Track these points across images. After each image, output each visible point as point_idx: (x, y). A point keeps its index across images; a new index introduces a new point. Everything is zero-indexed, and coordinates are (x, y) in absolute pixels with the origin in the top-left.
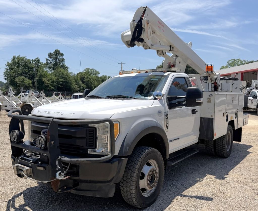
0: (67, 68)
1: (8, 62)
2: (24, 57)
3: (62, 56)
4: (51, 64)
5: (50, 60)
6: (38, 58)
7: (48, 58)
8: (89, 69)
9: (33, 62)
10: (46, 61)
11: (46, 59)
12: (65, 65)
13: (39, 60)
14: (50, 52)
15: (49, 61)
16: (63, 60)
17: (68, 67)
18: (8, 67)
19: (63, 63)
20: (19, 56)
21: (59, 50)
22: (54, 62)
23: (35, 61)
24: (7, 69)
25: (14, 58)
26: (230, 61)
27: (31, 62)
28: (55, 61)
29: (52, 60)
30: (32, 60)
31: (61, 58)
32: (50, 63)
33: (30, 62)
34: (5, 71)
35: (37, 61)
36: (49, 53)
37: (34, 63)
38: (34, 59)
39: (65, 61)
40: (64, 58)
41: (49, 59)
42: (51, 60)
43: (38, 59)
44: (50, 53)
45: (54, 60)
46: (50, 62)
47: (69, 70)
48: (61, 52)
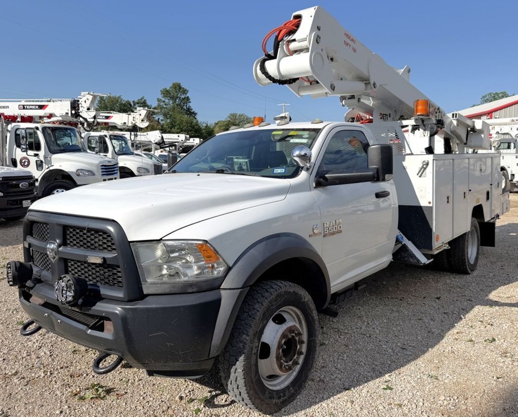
0: (195, 114)
2: (119, 97)
3: (186, 94)
4: (166, 108)
5: (164, 102)
6: (143, 98)
7: (161, 97)
8: (236, 114)
9: (134, 105)
10: (157, 103)
11: (158, 99)
12: (192, 109)
13: (145, 100)
14: (164, 88)
15: (163, 103)
16: (187, 100)
17: (196, 112)
19: (188, 106)
20: (110, 96)
21: (180, 84)
22: (172, 105)
23: (137, 104)
28: (173, 103)
30: (133, 102)
31: (183, 96)
33: (131, 105)
35: (142, 103)
36: (163, 90)
37: (136, 107)
38: (136, 100)
39: (190, 102)
40: (188, 97)
41: (163, 99)
42: (167, 101)
43: (143, 100)
45: (171, 102)
46: (166, 105)
47: (197, 117)
48: (183, 86)
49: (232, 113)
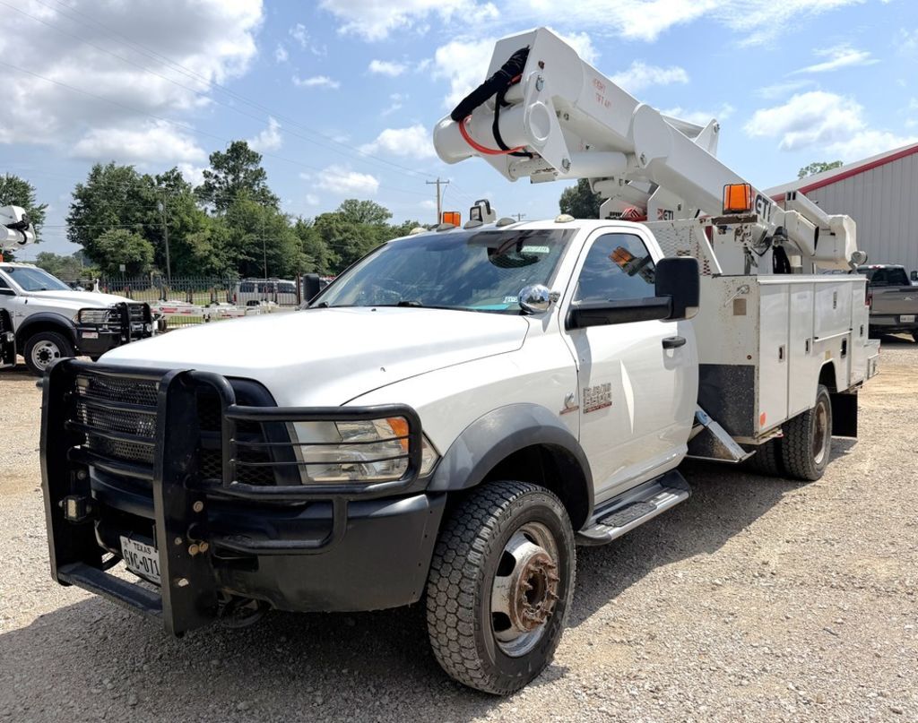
0: (275, 200)
1: (79, 187)
2: (130, 168)
3: (257, 162)
4: (221, 188)
5: (216, 177)
6: (173, 172)
7: (210, 169)
8: (357, 201)
9: (159, 183)
10: (204, 179)
11: (204, 172)
12: (269, 191)
14: (216, 152)
15: (214, 180)
16: (260, 174)
17: (278, 197)
18: (79, 201)
19: (261, 185)
20: (112, 166)
21: (246, 143)
22: (231, 183)
23: (165, 180)
24: (79, 208)
25: (97, 171)
26: (807, 168)
27: (156, 182)
28: (233, 180)
29: (224, 175)
30: (157, 177)
31: (252, 168)
32: (217, 185)
33: (153, 184)
34: (71, 214)
35: (174, 179)
36: (213, 155)
37: (163, 186)
38: (162, 174)
39: (266, 178)
40: (262, 169)
41: (215, 172)
42: (222, 175)
43: (175, 174)
44: (217, 155)
45: (230, 177)
46: (220, 183)
47: (279, 205)
48: (250, 148)
49: (349, 199)
